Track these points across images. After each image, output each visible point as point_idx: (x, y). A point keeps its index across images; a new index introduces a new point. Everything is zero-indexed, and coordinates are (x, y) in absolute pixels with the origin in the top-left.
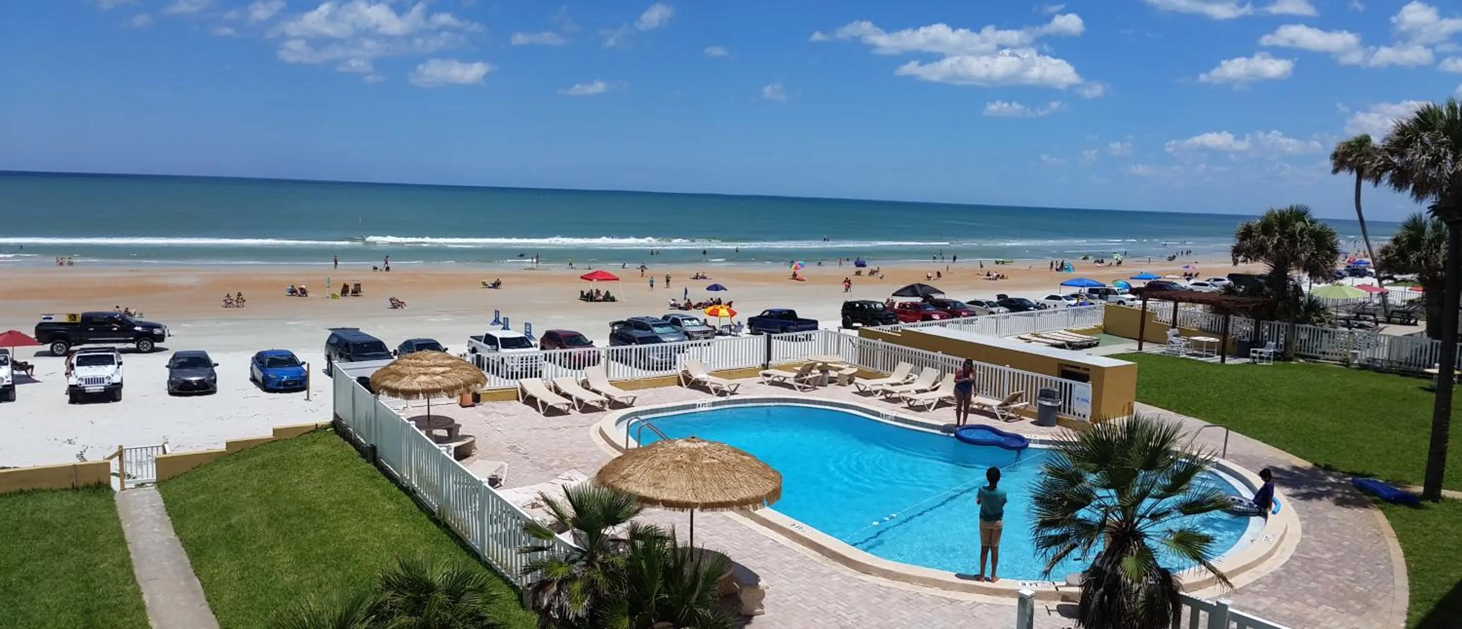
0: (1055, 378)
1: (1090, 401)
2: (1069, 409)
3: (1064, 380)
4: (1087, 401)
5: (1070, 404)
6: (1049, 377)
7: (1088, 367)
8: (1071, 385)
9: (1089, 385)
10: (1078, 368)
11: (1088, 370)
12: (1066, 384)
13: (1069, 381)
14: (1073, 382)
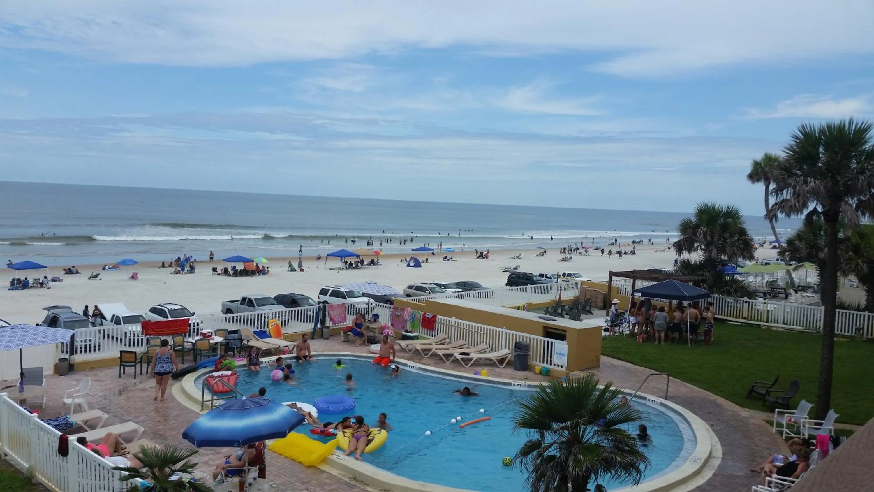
0: (539, 338)
1: (566, 354)
2: (551, 361)
3: (547, 339)
4: (563, 355)
5: (551, 357)
6: (536, 337)
7: (565, 329)
8: (552, 343)
9: (565, 342)
10: (558, 330)
11: (566, 331)
12: (548, 342)
13: (550, 340)
14: (553, 340)
